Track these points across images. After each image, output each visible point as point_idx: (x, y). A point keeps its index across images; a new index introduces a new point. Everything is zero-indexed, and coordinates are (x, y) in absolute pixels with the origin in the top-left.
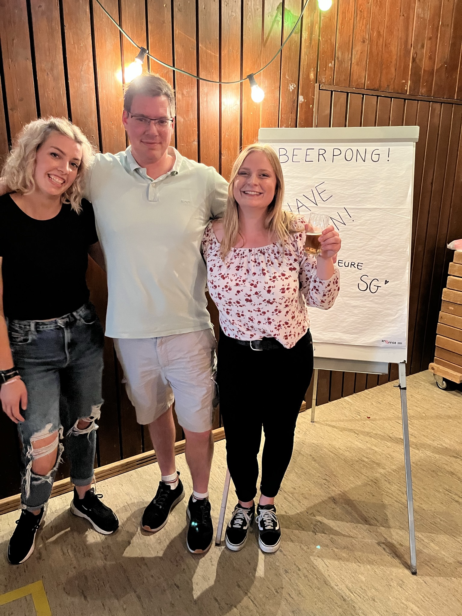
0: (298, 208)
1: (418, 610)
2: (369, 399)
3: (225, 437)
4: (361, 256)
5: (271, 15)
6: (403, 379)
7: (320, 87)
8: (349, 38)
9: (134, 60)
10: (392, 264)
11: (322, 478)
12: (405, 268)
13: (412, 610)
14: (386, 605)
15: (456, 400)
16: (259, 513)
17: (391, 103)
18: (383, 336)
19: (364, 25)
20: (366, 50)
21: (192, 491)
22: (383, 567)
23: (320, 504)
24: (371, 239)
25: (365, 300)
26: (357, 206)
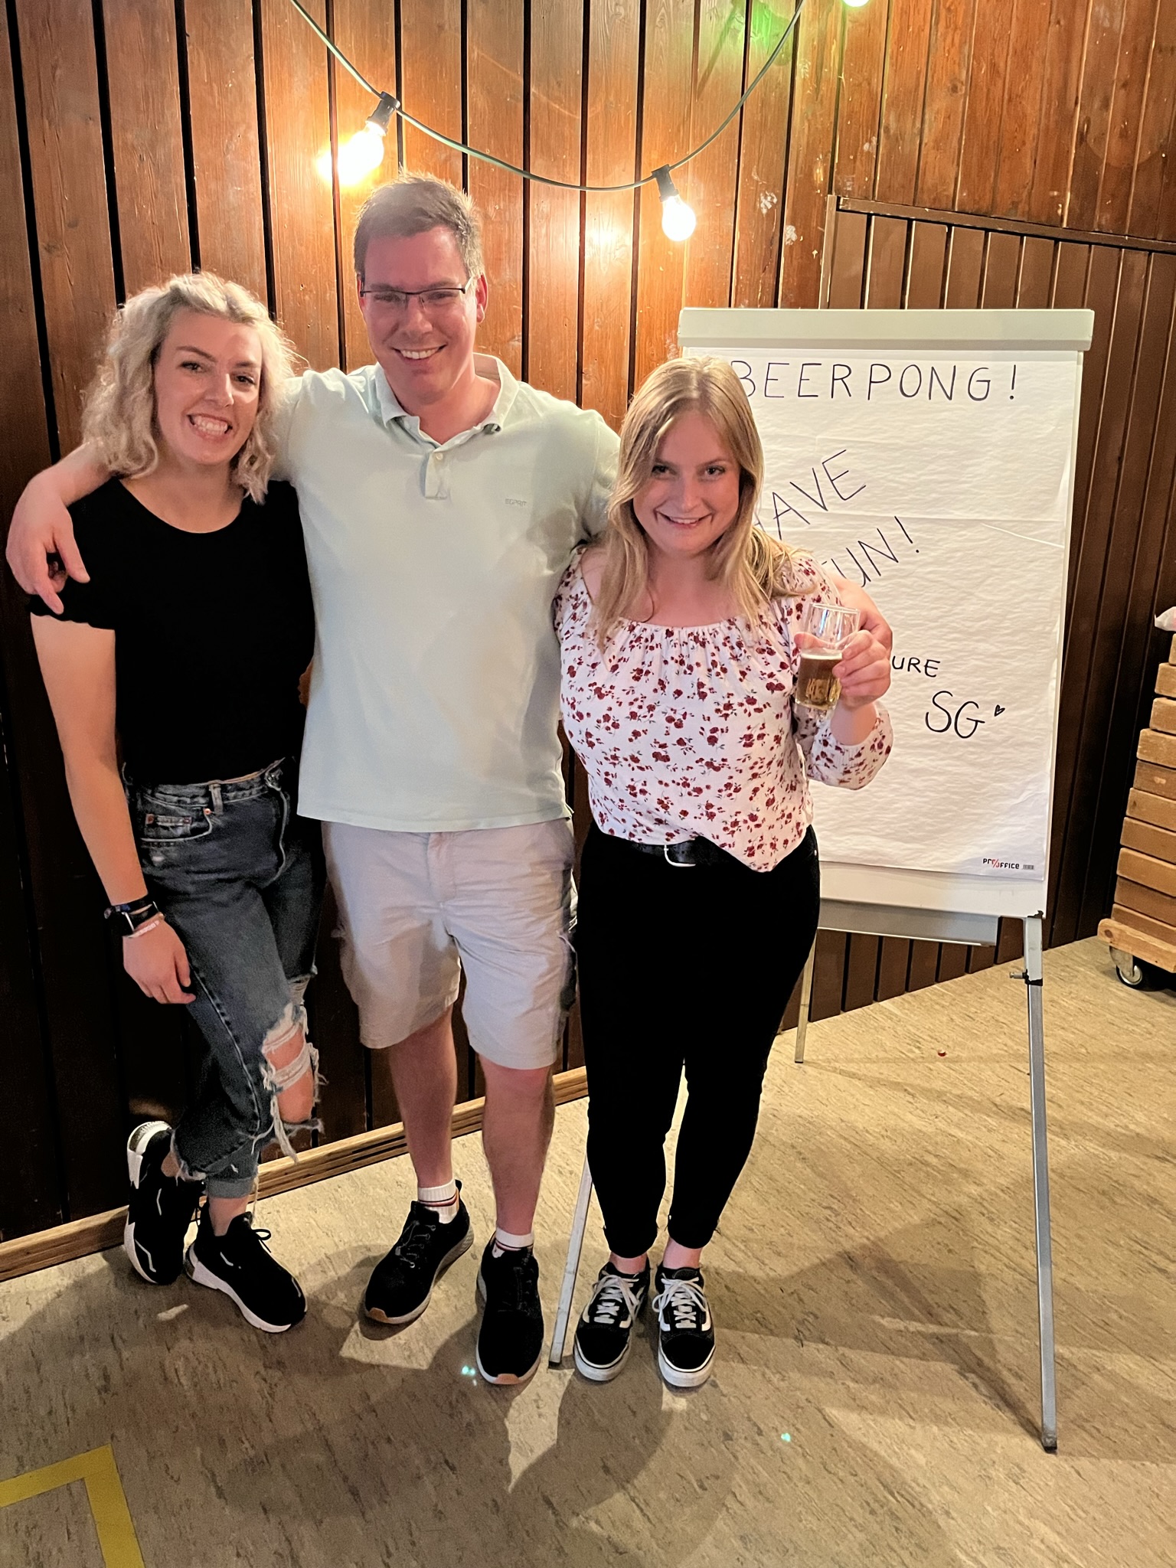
0: (777, 516)
1: (1058, 1540)
2: (943, 1007)
3: (586, 1092)
4: (935, 641)
5: (717, 16)
6: (1034, 956)
7: (838, 205)
8: (918, 79)
9: (362, 126)
10: (1016, 664)
11: (820, 1205)
12: (1046, 675)
13: (1042, 1541)
14: (977, 1527)
15: (1165, 1014)
16: (661, 1288)
17: (1020, 251)
18: (986, 849)
19: (957, 45)
20: (961, 109)
21: (493, 1229)
22: (971, 1432)
23: (814, 1269)
24: (962, 599)
25: (943, 755)
26: (928, 513)
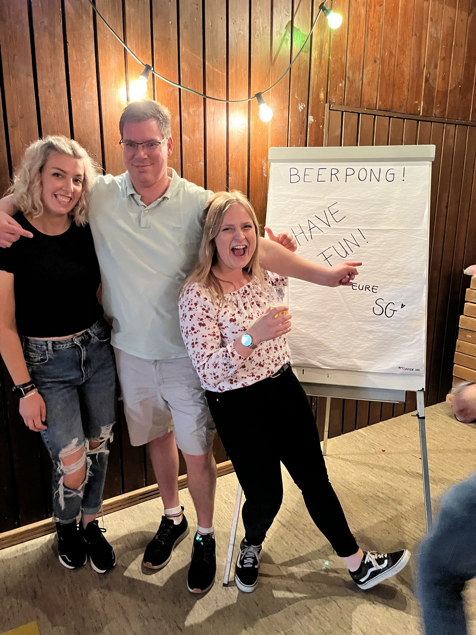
0: (310, 229)
2: (383, 431)
4: (376, 278)
5: (280, 34)
6: (421, 409)
7: (330, 108)
8: (360, 59)
9: (138, 78)
10: (409, 287)
12: (422, 291)
17: (404, 125)
18: (399, 363)
19: (376, 44)
20: (378, 70)
21: (197, 526)
24: (387, 261)
25: (380, 325)
26: (372, 227)
